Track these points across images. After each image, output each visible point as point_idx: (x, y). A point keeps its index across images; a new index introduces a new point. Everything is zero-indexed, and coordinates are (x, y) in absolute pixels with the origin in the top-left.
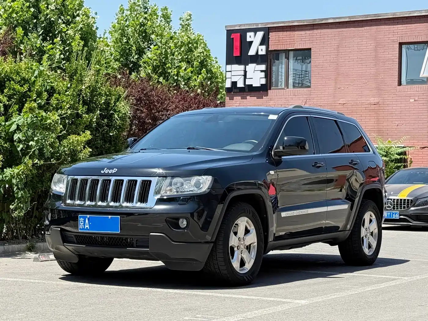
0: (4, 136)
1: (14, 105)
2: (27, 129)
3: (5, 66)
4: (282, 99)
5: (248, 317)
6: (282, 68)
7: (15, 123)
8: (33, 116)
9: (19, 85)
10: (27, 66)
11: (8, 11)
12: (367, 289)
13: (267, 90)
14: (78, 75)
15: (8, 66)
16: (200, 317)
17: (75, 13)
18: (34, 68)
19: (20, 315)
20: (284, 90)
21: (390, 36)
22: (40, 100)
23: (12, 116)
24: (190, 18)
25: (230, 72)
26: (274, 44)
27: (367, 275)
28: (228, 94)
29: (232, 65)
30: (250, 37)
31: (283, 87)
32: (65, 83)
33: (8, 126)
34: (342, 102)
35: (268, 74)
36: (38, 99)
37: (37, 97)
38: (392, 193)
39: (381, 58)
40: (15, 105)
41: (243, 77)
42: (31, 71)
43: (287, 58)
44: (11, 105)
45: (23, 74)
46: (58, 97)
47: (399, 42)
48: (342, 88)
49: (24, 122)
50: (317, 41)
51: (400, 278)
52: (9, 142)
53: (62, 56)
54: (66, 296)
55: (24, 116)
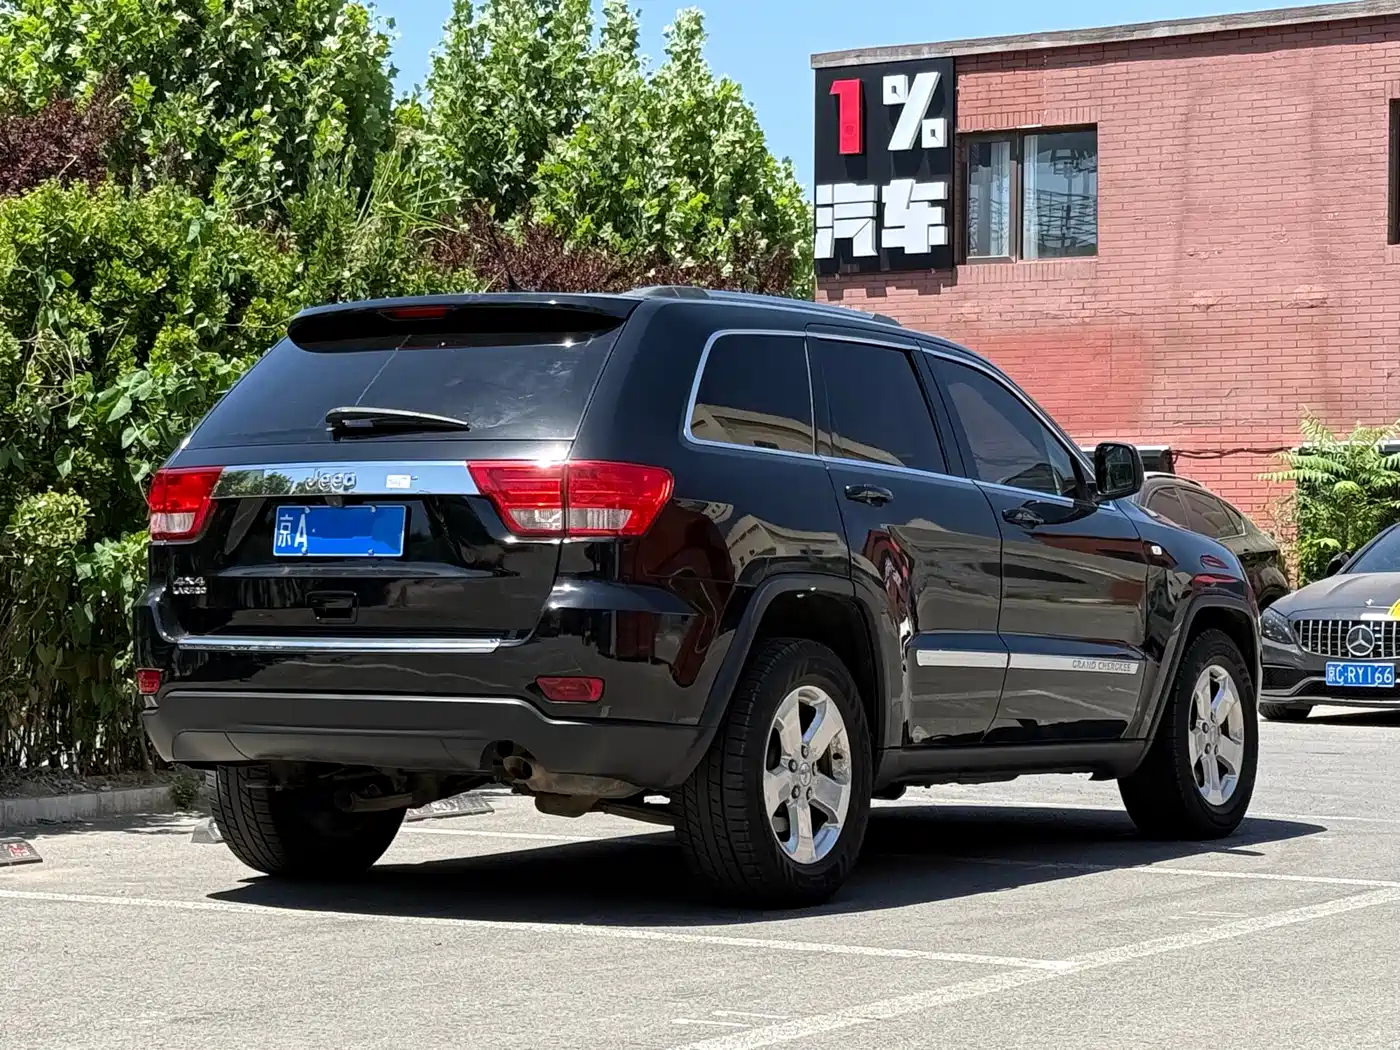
0: (93, 438)
1: (122, 336)
2: (166, 413)
3: (94, 210)
4: (1002, 295)
5: (881, 1017)
6: (1000, 188)
7: (127, 394)
8: (182, 372)
9: (140, 270)
10: (162, 208)
11: (103, 19)
12: (1273, 924)
13: (953, 265)
14: (327, 235)
15: (101, 211)
16: (727, 1018)
17: (317, 23)
18: (187, 215)
19: (154, 1014)
20: (1010, 265)
21: (1360, 79)
22: (207, 320)
23: (117, 372)
24: (696, 27)
25: (830, 209)
26: (974, 112)
27: (1277, 877)
28: (824, 279)
29: (836, 186)
30: (894, 89)
31: (1006, 254)
32: (287, 261)
33: (104, 404)
34: (1202, 302)
35: (955, 210)
36: (200, 315)
37: (197, 311)
38: (1369, 602)
39: (1330, 153)
40: (127, 336)
41: (870, 225)
42: (177, 224)
43: (1019, 158)
44: (114, 335)
45: (150, 234)
46: (265, 307)
47: (1390, 97)
48: (1203, 255)
49: (154, 392)
50: (1115, 100)
51: (1384, 883)
52: (108, 456)
53: (279, 166)
54: (298, 955)
55: (157, 371)
